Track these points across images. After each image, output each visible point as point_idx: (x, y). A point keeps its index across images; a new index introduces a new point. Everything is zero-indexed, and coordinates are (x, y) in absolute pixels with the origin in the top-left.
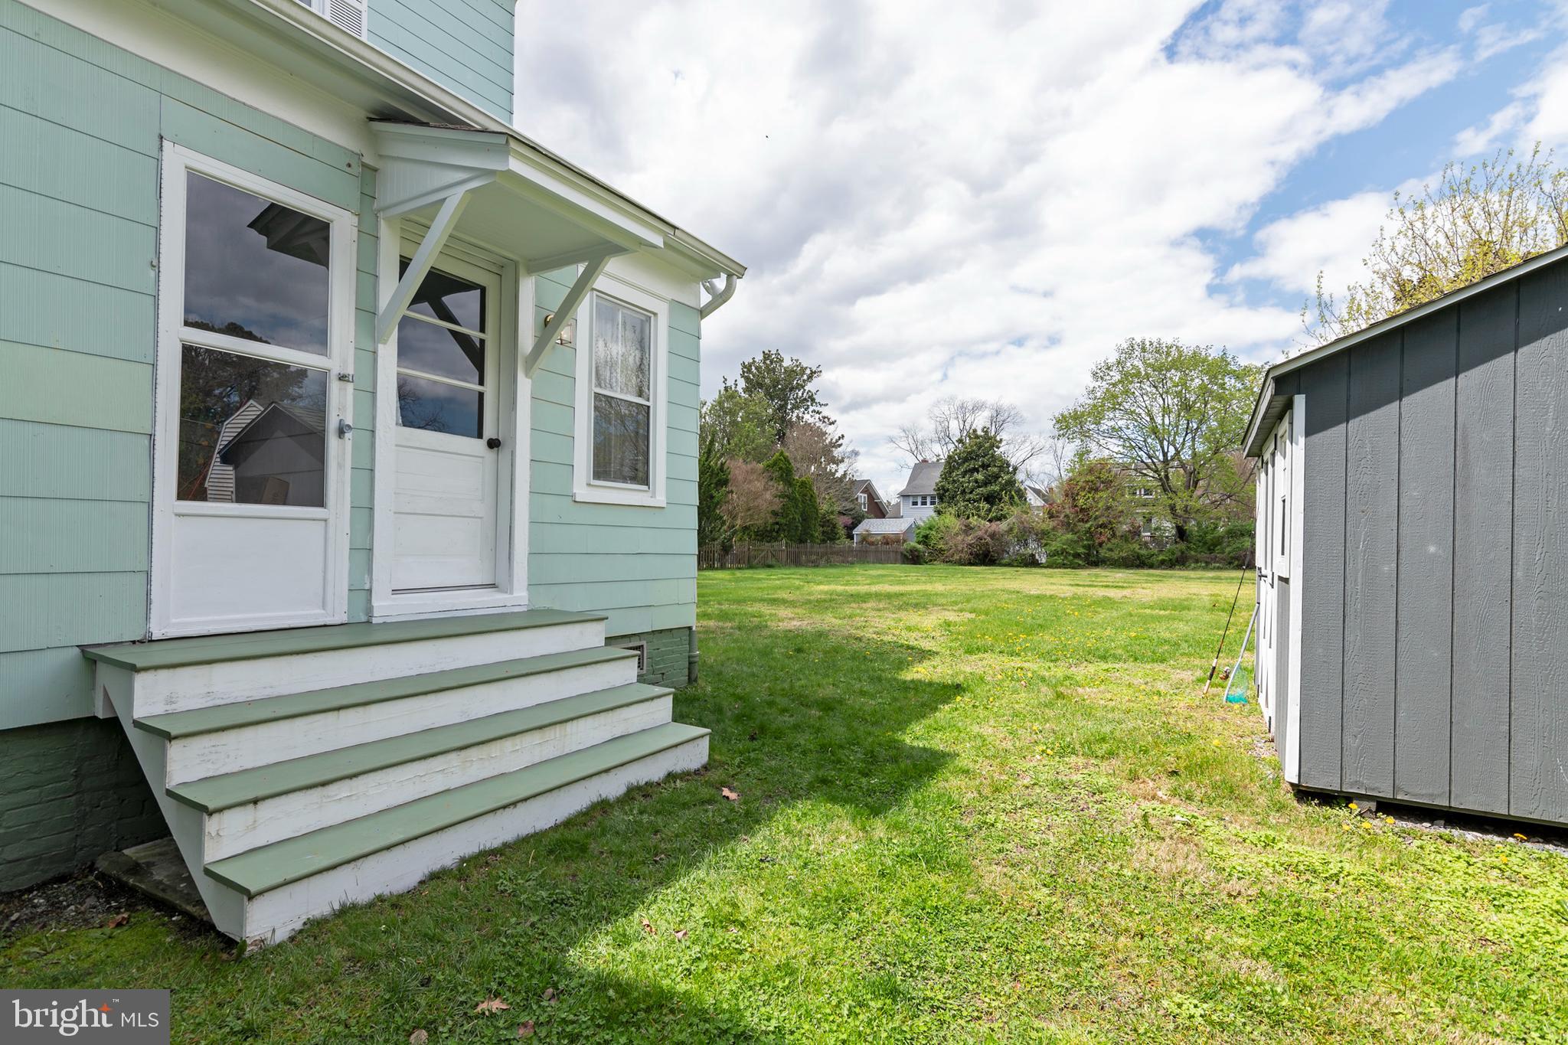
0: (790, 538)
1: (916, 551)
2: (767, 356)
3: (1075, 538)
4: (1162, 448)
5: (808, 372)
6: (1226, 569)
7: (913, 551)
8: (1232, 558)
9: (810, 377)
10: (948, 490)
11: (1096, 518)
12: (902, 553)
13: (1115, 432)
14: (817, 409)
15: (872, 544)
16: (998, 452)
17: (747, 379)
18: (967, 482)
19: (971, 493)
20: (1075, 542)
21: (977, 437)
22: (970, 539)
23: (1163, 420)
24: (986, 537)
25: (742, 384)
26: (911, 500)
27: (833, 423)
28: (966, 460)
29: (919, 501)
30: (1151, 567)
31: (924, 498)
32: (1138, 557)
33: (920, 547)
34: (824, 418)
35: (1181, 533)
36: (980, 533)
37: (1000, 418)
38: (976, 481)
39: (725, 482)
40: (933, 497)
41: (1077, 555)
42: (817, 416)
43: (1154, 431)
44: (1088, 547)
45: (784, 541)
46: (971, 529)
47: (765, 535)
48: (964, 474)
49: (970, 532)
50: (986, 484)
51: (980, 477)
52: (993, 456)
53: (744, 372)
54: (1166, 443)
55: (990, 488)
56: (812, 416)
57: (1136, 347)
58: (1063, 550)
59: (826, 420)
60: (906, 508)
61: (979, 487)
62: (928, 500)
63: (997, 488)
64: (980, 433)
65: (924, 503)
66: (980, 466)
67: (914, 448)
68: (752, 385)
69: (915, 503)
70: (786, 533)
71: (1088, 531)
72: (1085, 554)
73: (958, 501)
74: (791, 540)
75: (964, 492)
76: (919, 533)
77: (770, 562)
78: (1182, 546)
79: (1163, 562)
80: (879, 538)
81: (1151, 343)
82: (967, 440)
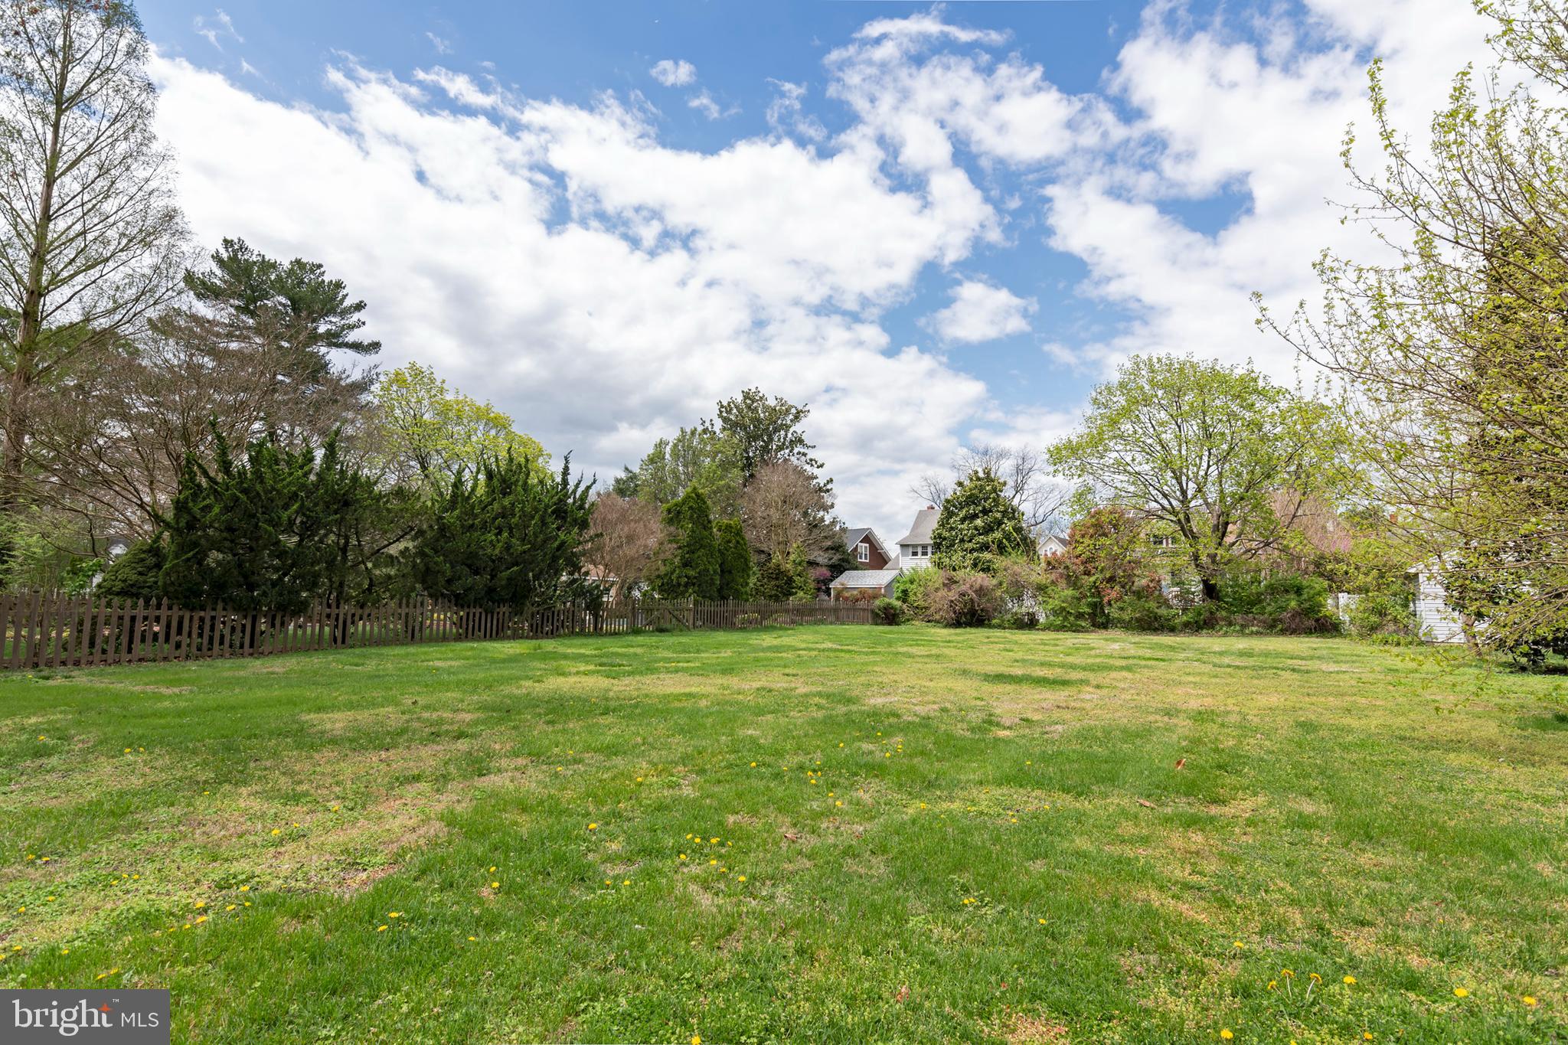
1: (892, 608)
2: (747, 395)
3: (1077, 594)
4: (1180, 484)
5: (793, 411)
6: (1266, 634)
7: (887, 608)
8: (1275, 620)
9: (797, 418)
10: (945, 539)
11: (1102, 571)
12: (873, 611)
13: (1120, 467)
14: (802, 450)
17: (725, 420)
18: (966, 529)
19: (970, 541)
20: (1079, 599)
21: (979, 479)
22: (953, 595)
23: (1180, 452)
24: (970, 592)
25: (718, 424)
26: (911, 550)
27: (822, 466)
28: (964, 505)
29: (920, 550)
32: (1157, 618)
33: (898, 604)
34: (811, 460)
35: (1210, 591)
36: (963, 588)
37: (1027, 466)
38: (976, 528)
40: (924, 547)
41: (1080, 616)
42: (804, 458)
43: (1167, 464)
44: (1094, 606)
45: (692, 598)
46: (956, 582)
48: (963, 521)
49: (954, 586)
50: (987, 531)
51: (980, 523)
52: (995, 500)
53: (721, 412)
54: (1184, 478)
56: (797, 458)
57: (1142, 365)
58: (1063, 609)
59: (813, 462)
60: (906, 559)
61: (980, 534)
62: (930, 550)
64: (981, 475)
66: (981, 511)
68: (731, 425)
69: (915, 554)
71: (1094, 585)
72: (1089, 614)
75: (962, 541)
76: (901, 587)
77: (665, 625)
78: (1211, 604)
79: (1186, 625)
81: (1159, 360)
82: (967, 483)
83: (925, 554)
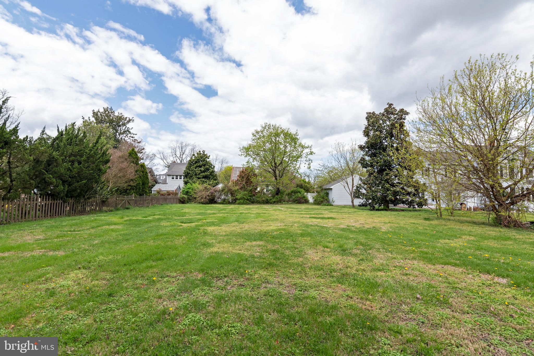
0: (136, 193)
1: (185, 198)
5: (128, 119)
7: (183, 198)
9: (128, 122)
10: (189, 174)
14: (131, 136)
15: (163, 195)
16: (208, 160)
18: (198, 170)
19: (199, 175)
21: (201, 154)
22: (208, 193)
26: (171, 177)
27: (139, 143)
28: (196, 162)
29: (175, 177)
30: (271, 203)
31: (177, 176)
33: (186, 196)
34: (135, 140)
38: (201, 171)
39: (107, 161)
40: (181, 176)
41: (248, 200)
42: (132, 139)
45: (134, 195)
47: (124, 192)
48: (196, 168)
49: (207, 190)
50: (204, 172)
51: (202, 169)
52: (207, 161)
53: (94, 114)
55: (206, 173)
56: (129, 139)
59: (136, 141)
60: (169, 179)
61: (202, 173)
62: (182, 177)
63: (209, 174)
64: (202, 152)
65: (177, 178)
66: (202, 165)
67: (162, 157)
68: (98, 121)
69: (173, 178)
70: (135, 191)
73: (194, 178)
74: (137, 194)
75: (196, 174)
76: (184, 190)
77: (127, 206)
80: (165, 192)
81: (273, 126)
82: (196, 155)
83: (180, 178)
